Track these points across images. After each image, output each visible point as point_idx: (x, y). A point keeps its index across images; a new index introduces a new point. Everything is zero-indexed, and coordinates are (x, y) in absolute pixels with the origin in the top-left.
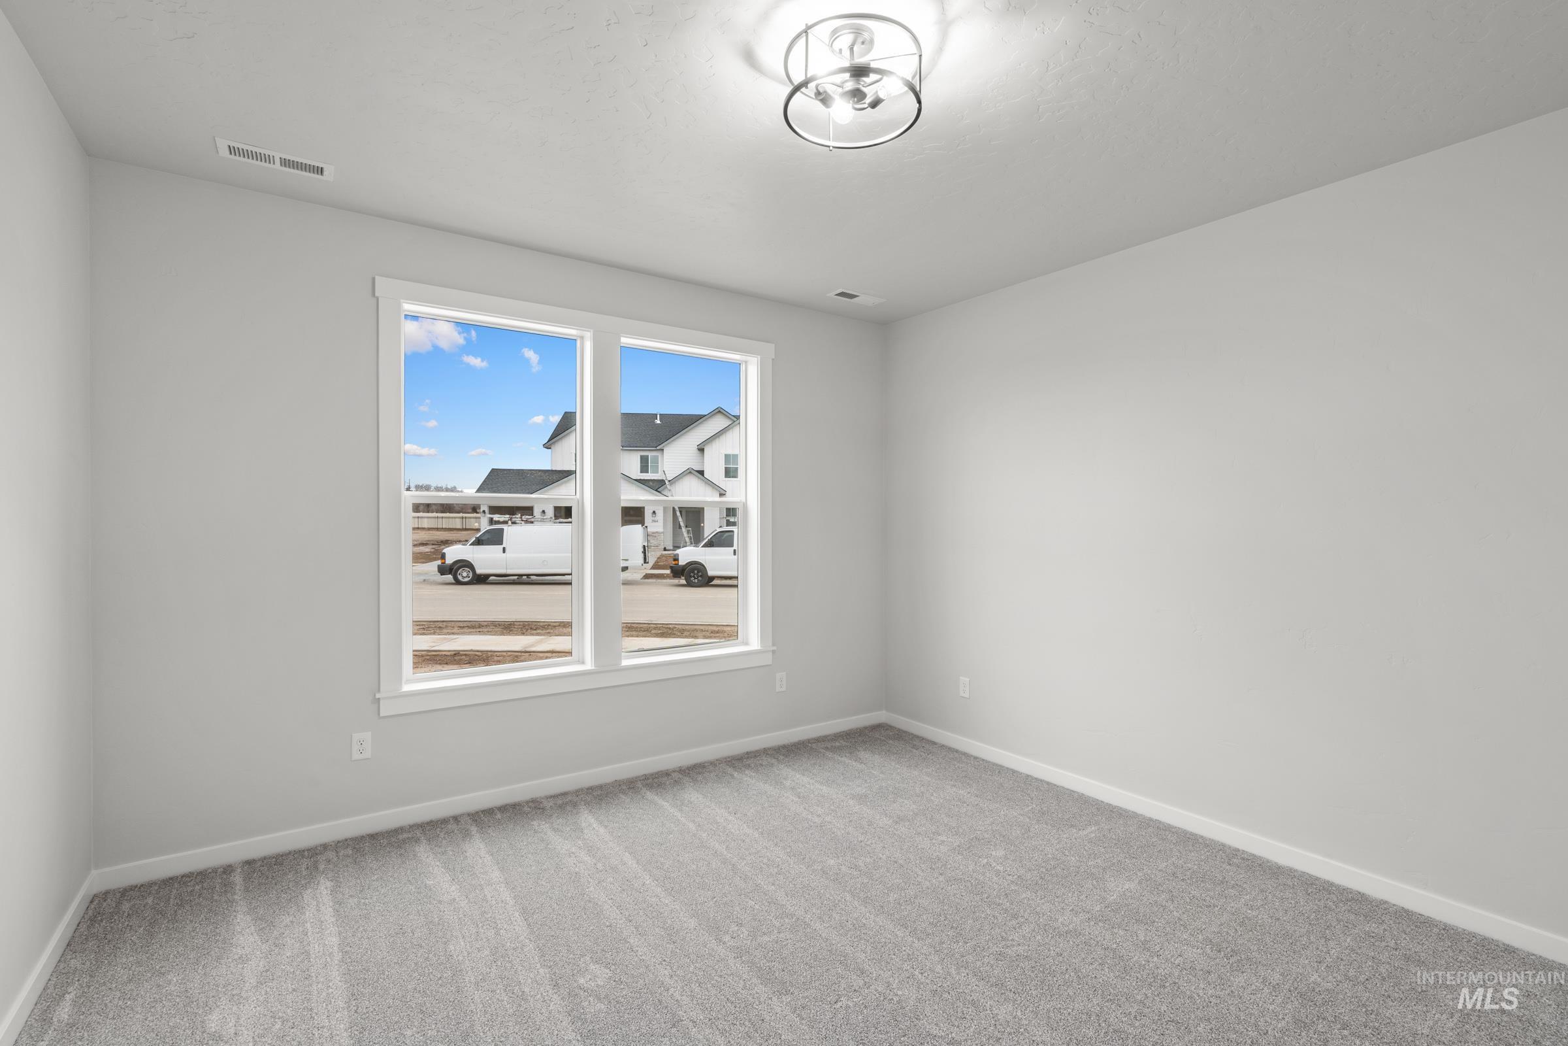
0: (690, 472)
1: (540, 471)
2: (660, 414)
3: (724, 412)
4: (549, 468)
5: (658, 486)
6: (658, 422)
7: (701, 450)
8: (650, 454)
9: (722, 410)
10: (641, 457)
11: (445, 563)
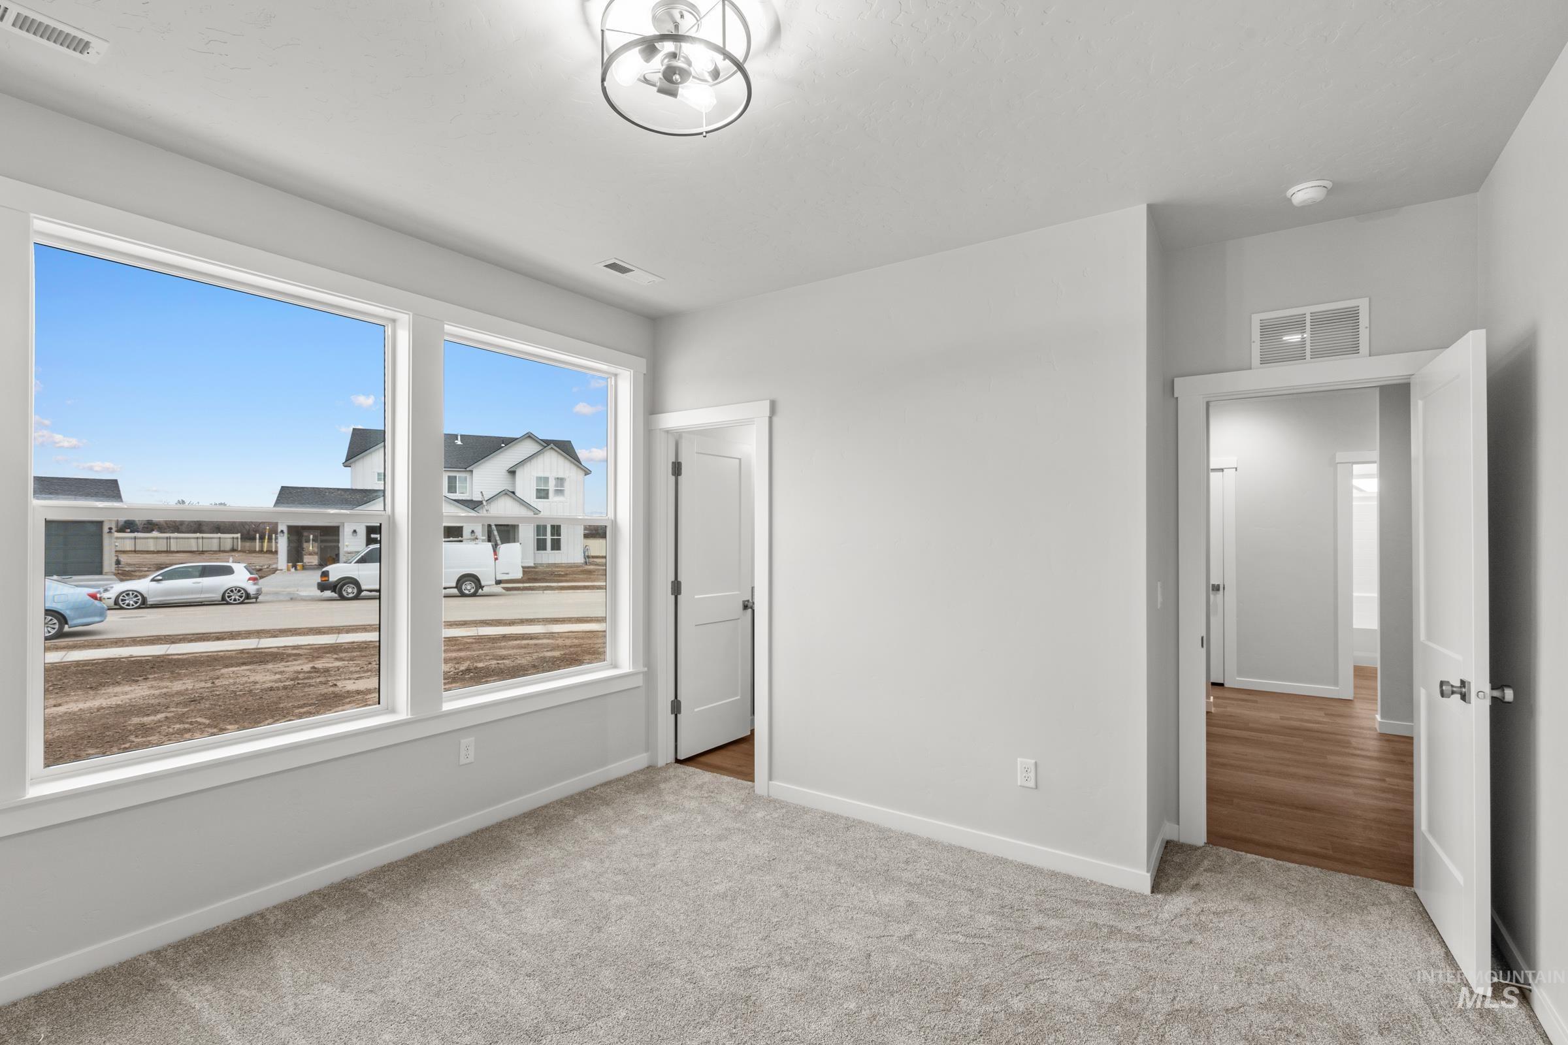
0: (506, 494)
1: (338, 489)
2: (461, 435)
3: (533, 437)
4: (349, 487)
5: (473, 505)
6: (459, 442)
7: (512, 473)
8: (458, 475)
9: (531, 435)
10: (449, 477)
11: (328, 580)
